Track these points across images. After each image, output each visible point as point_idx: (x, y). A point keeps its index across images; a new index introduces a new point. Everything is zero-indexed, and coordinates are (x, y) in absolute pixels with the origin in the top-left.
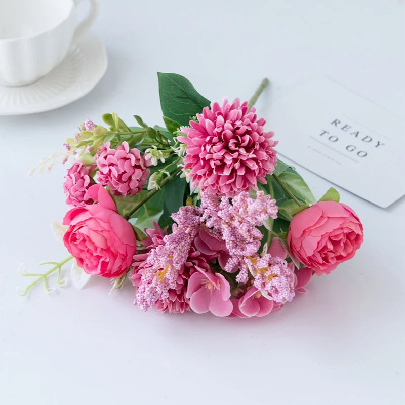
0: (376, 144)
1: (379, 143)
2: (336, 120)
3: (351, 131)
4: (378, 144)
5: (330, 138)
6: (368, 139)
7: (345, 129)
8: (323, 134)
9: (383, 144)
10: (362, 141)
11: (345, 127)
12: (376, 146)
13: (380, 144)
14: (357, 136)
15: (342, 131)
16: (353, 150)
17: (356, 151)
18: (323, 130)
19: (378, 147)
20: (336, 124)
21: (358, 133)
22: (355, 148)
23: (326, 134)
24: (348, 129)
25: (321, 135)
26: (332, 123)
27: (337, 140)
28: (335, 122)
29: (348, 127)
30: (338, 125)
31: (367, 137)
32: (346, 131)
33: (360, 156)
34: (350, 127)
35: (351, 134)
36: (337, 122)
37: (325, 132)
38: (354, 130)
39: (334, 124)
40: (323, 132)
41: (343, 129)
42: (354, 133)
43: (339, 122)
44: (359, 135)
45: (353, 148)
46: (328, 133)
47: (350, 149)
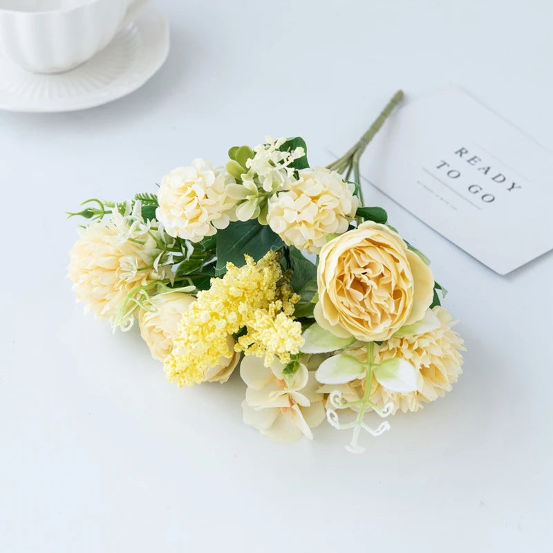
0: (510, 186)
1: (514, 184)
2: (463, 149)
3: (479, 165)
4: (513, 187)
5: (449, 173)
6: (501, 178)
7: (472, 162)
8: (441, 166)
9: (519, 187)
10: (492, 180)
11: (473, 159)
12: (509, 189)
13: (515, 186)
14: (486, 172)
15: (468, 163)
16: (477, 192)
17: (482, 193)
18: (442, 161)
19: (513, 190)
20: (461, 155)
21: (489, 168)
22: (481, 189)
23: (446, 166)
24: (476, 162)
25: (438, 167)
26: (456, 153)
27: (459, 175)
28: (461, 152)
29: (476, 159)
30: (463, 155)
31: (500, 175)
32: (473, 164)
33: (484, 201)
34: (480, 160)
35: (479, 169)
36: (464, 151)
37: (445, 164)
38: (485, 164)
39: (459, 154)
40: (442, 163)
41: (469, 161)
42: (484, 169)
43: (467, 152)
44: (488, 173)
45: (478, 189)
46: (448, 166)
47: (473, 189)
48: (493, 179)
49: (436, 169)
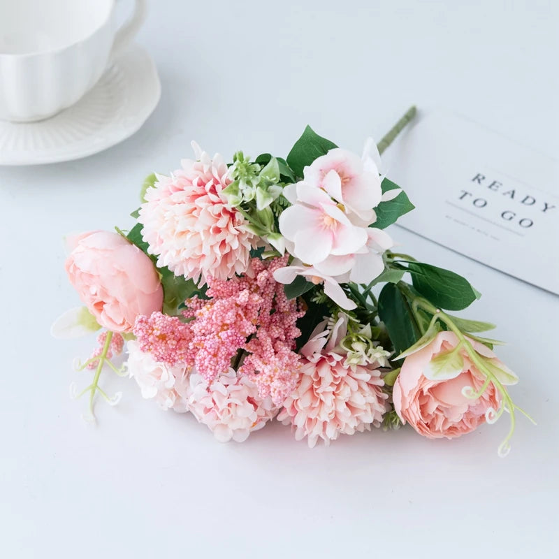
0: (544, 207)
1: (546, 205)
2: (479, 175)
3: (502, 189)
4: (546, 208)
5: (475, 202)
6: (530, 201)
7: (494, 187)
8: (463, 196)
9: (553, 207)
10: (522, 205)
11: (494, 183)
12: (544, 210)
13: (548, 206)
14: (512, 196)
15: (490, 190)
16: (511, 218)
17: (517, 219)
18: (463, 191)
19: (547, 211)
20: (479, 181)
21: (514, 192)
22: (515, 215)
23: (468, 196)
24: (498, 187)
25: (461, 198)
26: (474, 180)
27: (485, 204)
28: (478, 179)
29: (496, 184)
30: (482, 181)
31: (528, 197)
32: (496, 190)
33: (523, 227)
34: (501, 184)
35: (504, 194)
36: (480, 177)
37: (466, 194)
38: (508, 187)
39: (477, 181)
40: (463, 194)
41: (490, 187)
42: (509, 193)
43: (484, 178)
44: (515, 195)
45: (512, 215)
46: (471, 195)
47: (507, 216)
48: (523, 202)
49: (460, 200)
